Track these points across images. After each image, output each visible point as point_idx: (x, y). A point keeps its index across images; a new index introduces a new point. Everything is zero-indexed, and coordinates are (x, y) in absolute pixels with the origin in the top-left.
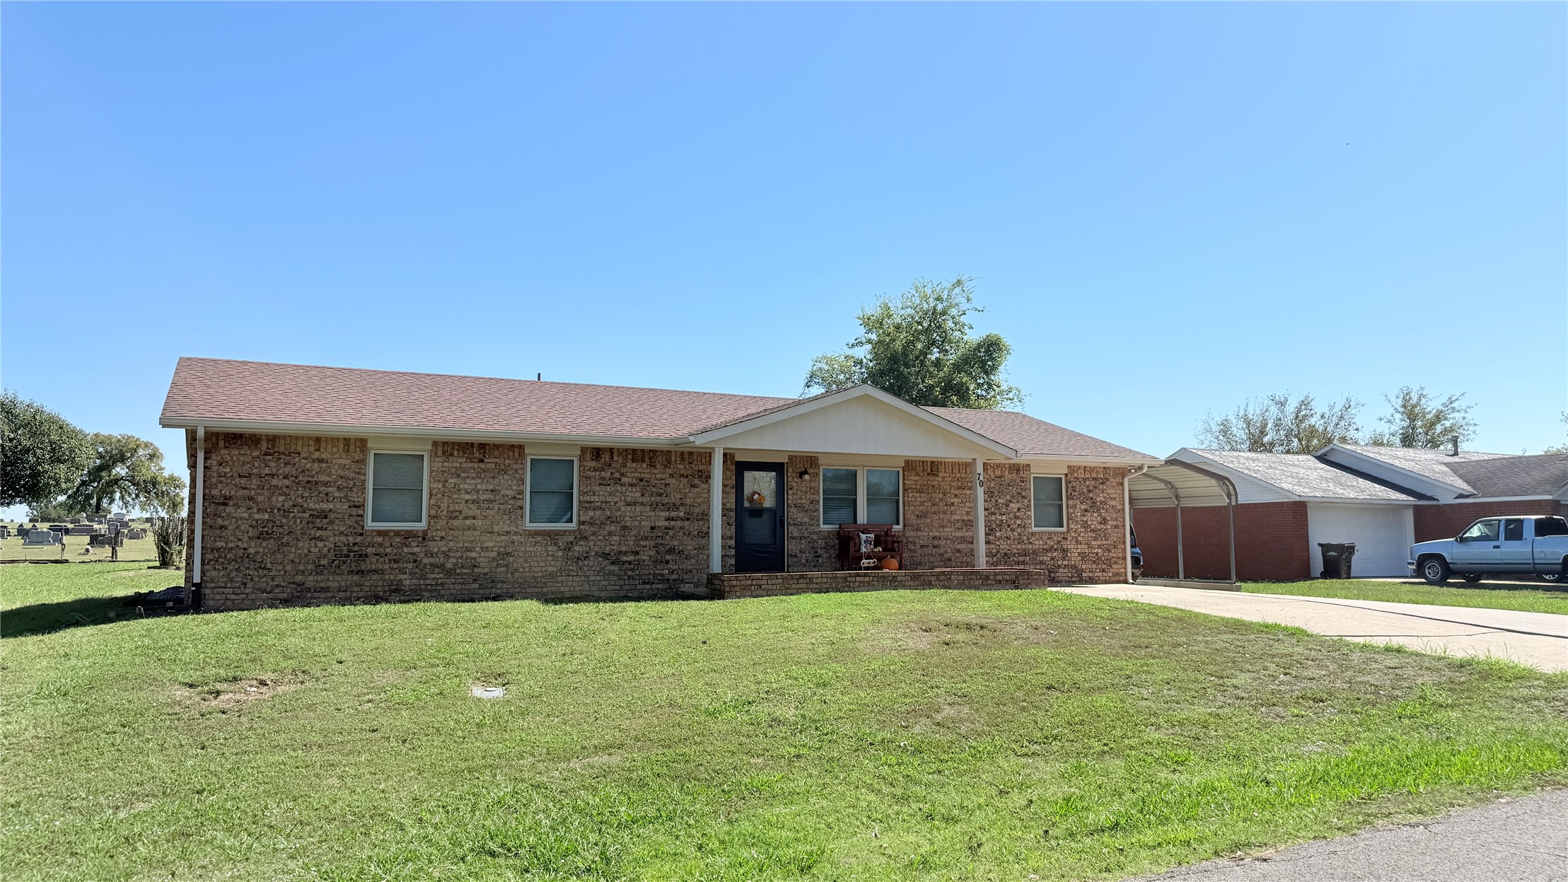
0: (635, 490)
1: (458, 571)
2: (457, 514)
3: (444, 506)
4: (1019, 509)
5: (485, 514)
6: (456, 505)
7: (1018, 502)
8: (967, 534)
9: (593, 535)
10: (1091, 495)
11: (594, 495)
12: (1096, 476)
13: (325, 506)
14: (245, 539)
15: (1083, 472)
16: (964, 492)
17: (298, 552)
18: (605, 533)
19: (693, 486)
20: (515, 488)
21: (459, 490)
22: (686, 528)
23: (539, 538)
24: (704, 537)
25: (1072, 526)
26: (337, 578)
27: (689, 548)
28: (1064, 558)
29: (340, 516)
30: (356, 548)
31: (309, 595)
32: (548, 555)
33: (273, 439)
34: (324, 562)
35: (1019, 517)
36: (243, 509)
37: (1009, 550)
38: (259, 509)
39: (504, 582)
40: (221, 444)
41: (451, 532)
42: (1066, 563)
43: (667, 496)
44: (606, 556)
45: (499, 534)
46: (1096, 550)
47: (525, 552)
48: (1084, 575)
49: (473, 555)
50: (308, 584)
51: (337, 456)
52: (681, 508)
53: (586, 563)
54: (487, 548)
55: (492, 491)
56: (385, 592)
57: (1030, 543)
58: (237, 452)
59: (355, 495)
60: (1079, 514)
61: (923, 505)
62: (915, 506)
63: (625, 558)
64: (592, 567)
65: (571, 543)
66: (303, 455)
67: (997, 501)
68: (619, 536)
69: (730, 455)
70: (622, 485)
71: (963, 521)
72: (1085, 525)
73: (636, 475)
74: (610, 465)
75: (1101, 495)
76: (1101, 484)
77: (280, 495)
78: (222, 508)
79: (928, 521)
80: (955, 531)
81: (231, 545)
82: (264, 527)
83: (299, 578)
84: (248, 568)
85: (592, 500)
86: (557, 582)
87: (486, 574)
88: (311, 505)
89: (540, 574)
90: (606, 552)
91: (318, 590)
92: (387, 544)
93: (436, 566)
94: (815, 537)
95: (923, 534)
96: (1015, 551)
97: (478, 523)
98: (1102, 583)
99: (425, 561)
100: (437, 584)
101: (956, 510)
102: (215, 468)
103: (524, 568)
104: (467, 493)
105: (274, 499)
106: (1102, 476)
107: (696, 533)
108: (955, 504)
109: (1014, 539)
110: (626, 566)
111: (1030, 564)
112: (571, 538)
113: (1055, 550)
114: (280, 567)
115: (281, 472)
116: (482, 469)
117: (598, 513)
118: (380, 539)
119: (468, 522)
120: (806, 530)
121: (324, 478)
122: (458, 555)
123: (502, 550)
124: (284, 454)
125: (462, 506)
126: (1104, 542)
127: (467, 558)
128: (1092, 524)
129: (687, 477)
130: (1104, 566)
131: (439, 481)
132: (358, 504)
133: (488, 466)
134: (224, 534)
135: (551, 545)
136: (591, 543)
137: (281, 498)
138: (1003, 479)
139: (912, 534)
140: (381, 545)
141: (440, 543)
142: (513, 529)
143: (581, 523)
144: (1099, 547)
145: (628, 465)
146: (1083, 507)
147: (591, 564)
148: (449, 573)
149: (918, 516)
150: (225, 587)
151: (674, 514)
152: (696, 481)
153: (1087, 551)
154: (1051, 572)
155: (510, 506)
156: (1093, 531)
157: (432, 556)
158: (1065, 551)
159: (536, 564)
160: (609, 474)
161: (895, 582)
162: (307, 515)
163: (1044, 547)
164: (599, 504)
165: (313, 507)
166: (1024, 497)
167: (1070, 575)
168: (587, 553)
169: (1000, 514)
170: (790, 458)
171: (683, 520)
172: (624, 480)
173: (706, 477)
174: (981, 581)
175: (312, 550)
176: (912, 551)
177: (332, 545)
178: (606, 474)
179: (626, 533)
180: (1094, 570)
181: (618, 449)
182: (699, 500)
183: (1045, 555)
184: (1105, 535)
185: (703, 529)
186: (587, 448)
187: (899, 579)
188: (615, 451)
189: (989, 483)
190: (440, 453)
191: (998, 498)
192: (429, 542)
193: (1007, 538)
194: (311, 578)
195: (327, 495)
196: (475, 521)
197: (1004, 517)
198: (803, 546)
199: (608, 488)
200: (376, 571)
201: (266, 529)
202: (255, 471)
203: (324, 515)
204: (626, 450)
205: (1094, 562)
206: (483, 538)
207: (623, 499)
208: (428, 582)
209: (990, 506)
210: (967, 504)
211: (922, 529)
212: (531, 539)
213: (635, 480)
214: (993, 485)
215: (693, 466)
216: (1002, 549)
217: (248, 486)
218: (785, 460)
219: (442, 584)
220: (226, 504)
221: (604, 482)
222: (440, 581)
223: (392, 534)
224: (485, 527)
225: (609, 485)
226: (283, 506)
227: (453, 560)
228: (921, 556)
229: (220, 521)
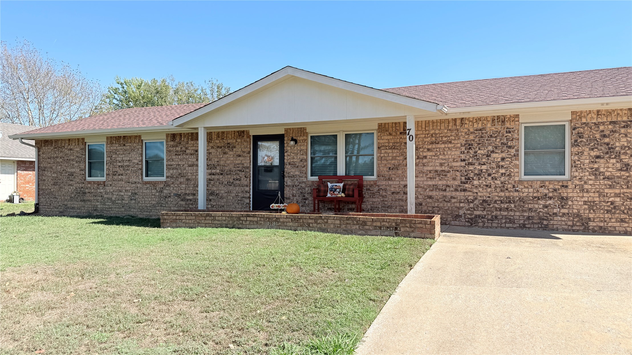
0: (193, 157)
1: (117, 202)
2: (116, 173)
3: (111, 169)
4: (503, 159)
5: (126, 173)
6: (115, 168)
7: (502, 152)
8: (440, 183)
9: (173, 184)
10: (607, 140)
11: (173, 161)
12: (614, 120)
13: (73, 170)
14: (50, 185)
15: (595, 116)
16: (439, 146)
17: (65, 191)
18: (178, 183)
19: (225, 153)
20: (138, 158)
21: (116, 161)
22: (221, 179)
23: (148, 186)
24: (231, 185)
25: (576, 174)
26: (77, 203)
27: (223, 192)
28: (562, 206)
29: (77, 175)
30: (82, 190)
31: (69, 210)
32: (152, 195)
33: (57, 141)
34: (73, 196)
35: (502, 166)
36: (49, 172)
37: (489, 197)
38: (53, 172)
39: (134, 208)
40: (43, 145)
41: (114, 182)
42: (565, 211)
43: (210, 160)
44: (178, 196)
45: (132, 183)
46: (611, 200)
47: (142, 193)
48: (591, 224)
49: (122, 194)
50: (69, 205)
51: (75, 147)
52: (218, 167)
53: (169, 199)
54: (127, 190)
55: (129, 161)
56: (92, 210)
57: (518, 191)
58: (47, 148)
59: (81, 165)
60: (587, 161)
61: (395, 159)
62: (387, 160)
63: (188, 198)
64: (172, 202)
65: (163, 188)
66: (66, 147)
67: (476, 152)
68: (185, 184)
69: (246, 132)
70: (186, 155)
71: (436, 171)
72: (596, 173)
73: (194, 148)
74: (180, 143)
75: (625, 139)
76: (624, 127)
77: (59, 166)
78: (44, 172)
79: (400, 172)
80: (427, 181)
81: (47, 188)
82: (55, 180)
83: (66, 203)
84: (51, 198)
85: (172, 164)
86: (156, 210)
87: (127, 204)
88: (68, 170)
89: (149, 205)
90: (179, 194)
91: (71, 208)
92: (92, 188)
93: (109, 199)
94: (303, 185)
95: (395, 183)
96: (497, 198)
97: (124, 177)
98: (620, 234)
99: (105, 196)
100: (109, 208)
101: (429, 162)
102: (42, 155)
103: (142, 201)
104: (120, 162)
105: (58, 168)
106: (625, 119)
107: (226, 183)
108: (428, 157)
109: (496, 187)
110: (189, 202)
111: (515, 211)
112: (162, 186)
113: (550, 198)
114: (60, 198)
115: (59, 155)
116: (125, 149)
117: (175, 171)
118: (89, 185)
119: (120, 177)
120: (297, 180)
121: (72, 158)
122: (117, 193)
123: (133, 191)
124: (60, 147)
125: (117, 169)
126: (625, 190)
127: (120, 195)
128: (607, 171)
129: (221, 148)
130: (623, 216)
131: (109, 157)
132: (82, 169)
133: (127, 148)
134: (45, 183)
135: (153, 189)
136: (172, 189)
137: (60, 167)
138: (483, 132)
139: (384, 183)
140: (90, 188)
141: (110, 187)
142: (137, 180)
143: (167, 177)
144: (617, 195)
145: (189, 142)
146: (593, 154)
147: (172, 200)
148: (113, 202)
149: (390, 168)
150: (45, 205)
151: (214, 171)
152: (227, 150)
153: (597, 199)
154: (544, 219)
155: (136, 169)
156: (608, 178)
157: (107, 194)
158: (564, 200)
159: (147, 200)
160: (180, 148)
161: (278, 222)
162: (67, 174)
163: (535, 195)
164: (175, 166)
165: (69, 171)
166: (510, 147)
167: (570, 223)
168: (170, 194)
169: (479, 164)
170: (286, 130)
171: (219, 175)
172: (188, 151)
173: (232, 147)
174: (357, 226)
175: (69, 190)
176: (383, 197)
177: (75, 188)
178: (178, 149)
179: (189, 183)
180: (608, 220)
181: (184, 133)
182: (228, 162)
183: (535, 202)
184: (628, 182)
185: (230, 180)
186: (169, 134)
187: (281, 220)
188: (183, 135)
189: (466, 136)
190: (109, 143)
191: (477, 149)
192: (106, 187)
193: (487, 186)
194: (69, 203)
195: (73, 165)
196: (122, 177)
197: (484, 167)
198: (294, 192)
199: (180, 156)
200: (88, 200)
201: (56, 181)
202: (52, 156)
203: (72, 174)
204: (188, 134)
205: (608, 211)
206: (126, 185)
207: (187, 163)
208: (106, 206)
209: (468, 157)
210: (440, 157)
211: (393, 179)
212: (145, 186)
213: (193, 151)
214: (472, 137)
215: (225, 141)
216: (481, 197)
217: (51, 163)
218: (283, 132)
219: (111, 208)
220: (44, 170)
221: (178, 153)
222: (110, 206)
223: (92, 183)
224: (127, 179)
225: (180, 155)
226: (60, 171)
227: (115, 196)
228: (392, 200)
229: (44, 178)
